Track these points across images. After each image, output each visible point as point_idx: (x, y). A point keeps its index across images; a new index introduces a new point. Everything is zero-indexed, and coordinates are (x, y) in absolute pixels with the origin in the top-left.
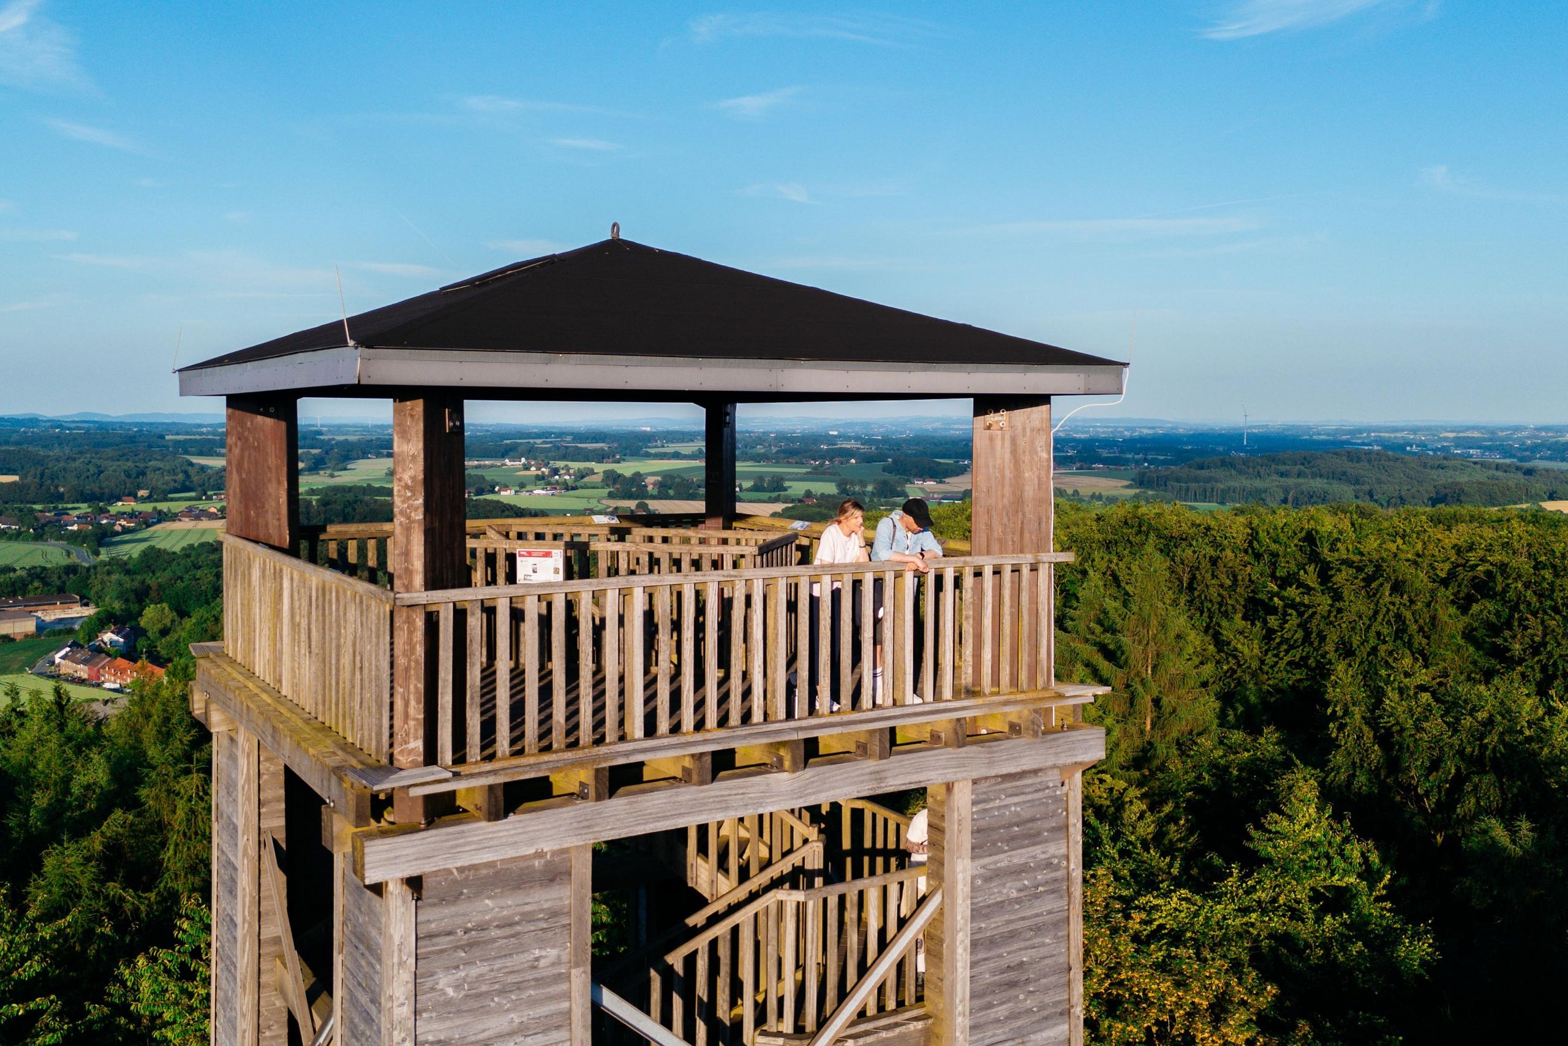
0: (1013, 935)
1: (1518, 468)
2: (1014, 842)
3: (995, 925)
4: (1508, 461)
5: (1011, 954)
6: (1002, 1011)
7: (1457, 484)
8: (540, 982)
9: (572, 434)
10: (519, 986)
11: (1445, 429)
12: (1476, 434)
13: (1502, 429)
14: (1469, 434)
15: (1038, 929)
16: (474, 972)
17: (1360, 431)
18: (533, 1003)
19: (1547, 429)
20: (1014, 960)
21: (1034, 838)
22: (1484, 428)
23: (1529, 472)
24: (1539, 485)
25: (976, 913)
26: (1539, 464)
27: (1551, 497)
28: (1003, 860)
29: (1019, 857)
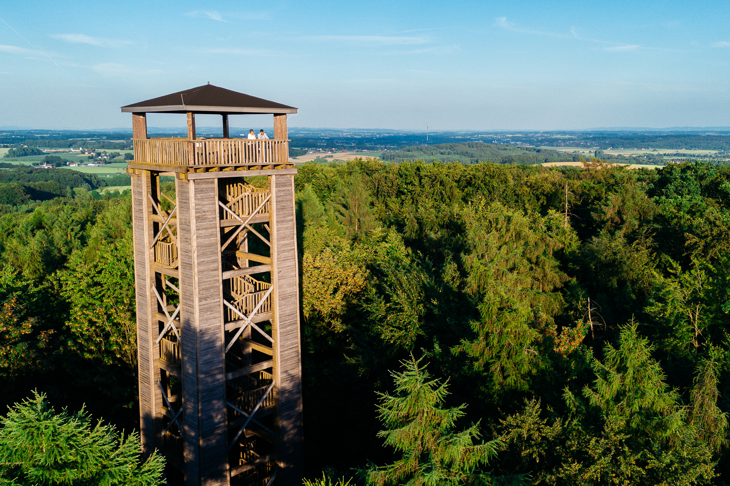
0: (283, 201)
1: (534, 150)
2: (283, 186)
3: (280, 199)
4: (531, 147)
5: (282, 204)
6: (282, 213)
7: (510, 156)
8: (211, 198)
9: (105, 135)
10: (208, 198)
11: (508, 133)
12: (520, 135)
13: (531, 133)
14: (517, 135)
15: (287, 201)
16: (202, 195)
17: (474, 134)
18: (210, 200)
19: (547, 133)
20: (283, 205)
21: (286, 186)
22: (523, 132)
23: (538, 151)
24: (541, 156)
25: (276, 197)
26: (543, 148)
27: (546, 161)
28: (281, 189)
29: (284, 189)
